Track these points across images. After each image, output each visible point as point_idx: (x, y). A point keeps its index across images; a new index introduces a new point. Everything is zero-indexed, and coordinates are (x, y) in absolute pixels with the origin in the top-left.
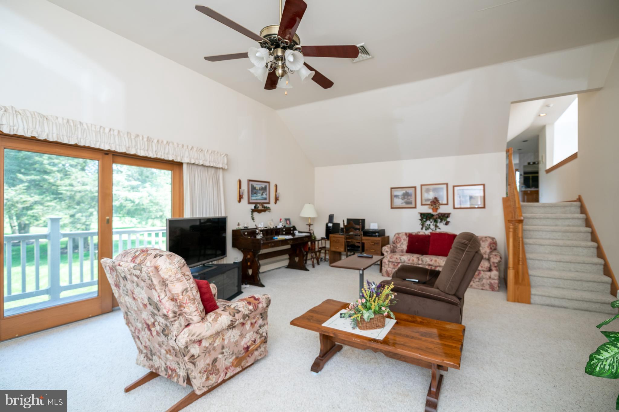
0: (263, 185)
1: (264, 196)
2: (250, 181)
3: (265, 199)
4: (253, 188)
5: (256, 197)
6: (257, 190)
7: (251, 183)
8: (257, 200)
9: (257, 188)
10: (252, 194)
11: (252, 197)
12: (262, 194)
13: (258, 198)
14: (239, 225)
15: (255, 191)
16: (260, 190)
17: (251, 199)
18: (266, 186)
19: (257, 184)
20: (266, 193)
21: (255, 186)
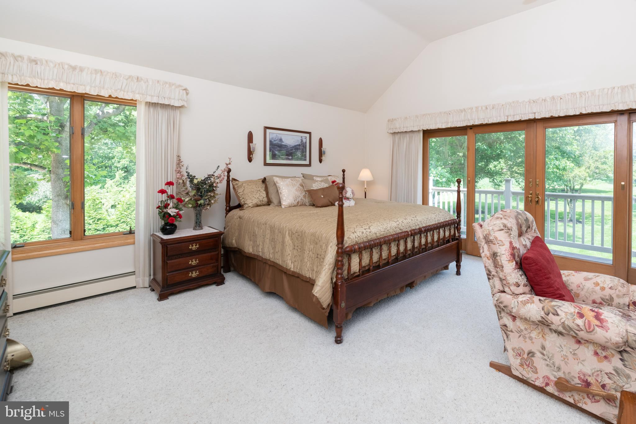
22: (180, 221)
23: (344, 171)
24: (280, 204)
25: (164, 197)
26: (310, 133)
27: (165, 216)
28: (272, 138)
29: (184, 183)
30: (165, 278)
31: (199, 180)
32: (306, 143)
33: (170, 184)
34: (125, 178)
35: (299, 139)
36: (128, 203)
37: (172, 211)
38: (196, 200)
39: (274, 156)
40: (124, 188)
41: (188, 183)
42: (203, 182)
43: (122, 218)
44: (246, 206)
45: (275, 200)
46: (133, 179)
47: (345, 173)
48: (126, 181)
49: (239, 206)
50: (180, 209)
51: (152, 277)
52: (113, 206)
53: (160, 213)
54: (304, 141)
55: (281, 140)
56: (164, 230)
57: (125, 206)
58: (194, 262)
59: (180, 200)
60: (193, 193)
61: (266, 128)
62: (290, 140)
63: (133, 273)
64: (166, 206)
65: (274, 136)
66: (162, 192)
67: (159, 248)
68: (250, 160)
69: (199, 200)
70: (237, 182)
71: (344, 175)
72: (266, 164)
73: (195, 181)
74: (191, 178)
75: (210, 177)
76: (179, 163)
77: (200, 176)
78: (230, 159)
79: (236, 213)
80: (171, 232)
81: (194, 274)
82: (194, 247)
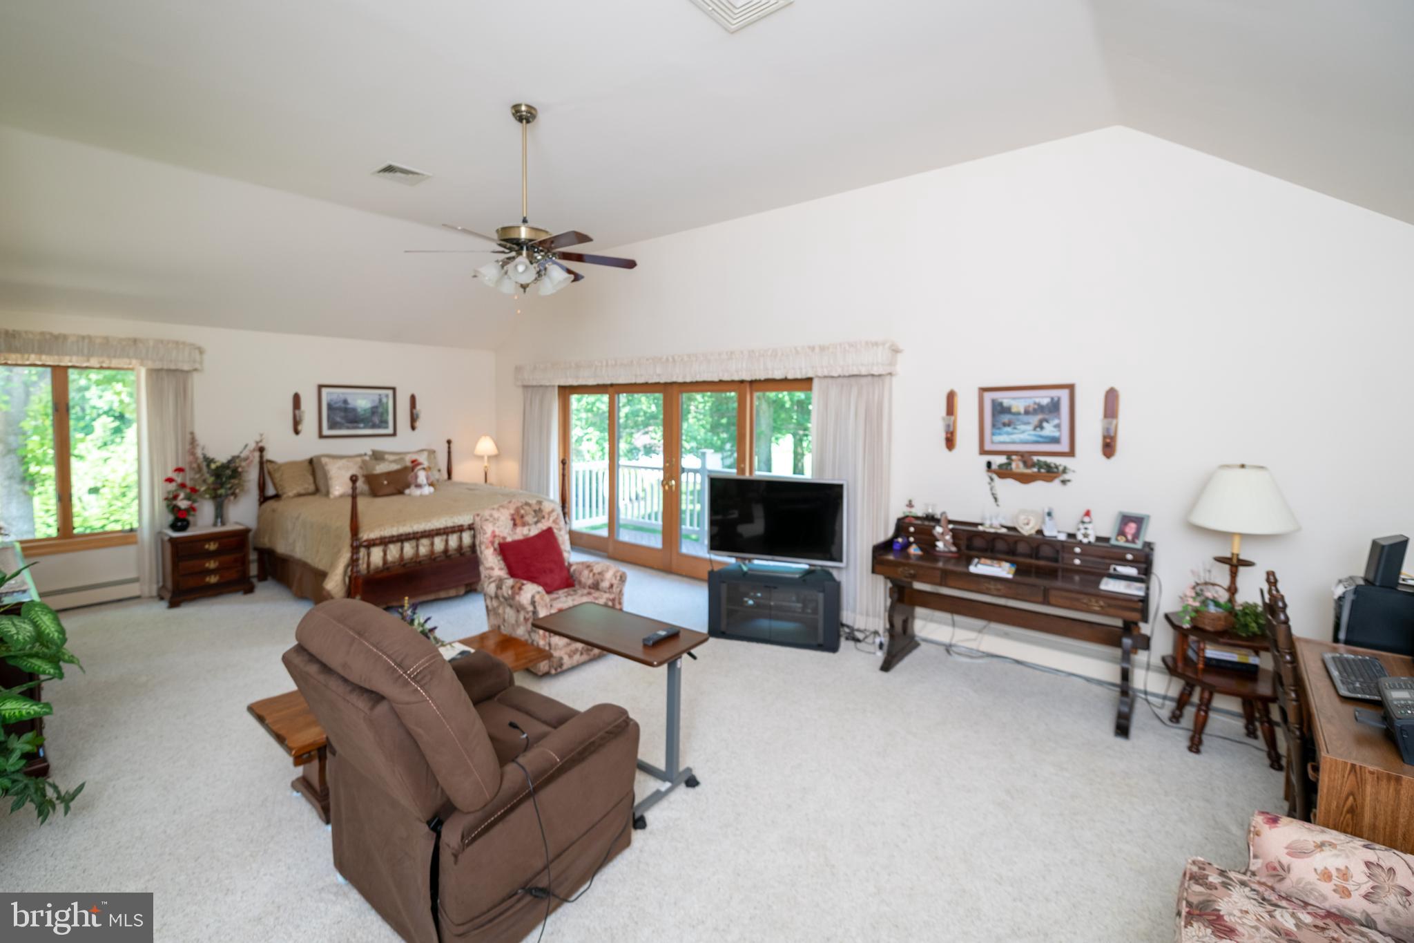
0: (1043, 397)
1: (1049, 430)
2: (984, 390)
3: (1056, 440)
4: (1000, 410)
5: (1009, 434)
6: (1019, 414)
7: (988, 397)
8: (1013, 443)
9: (1014, 410)
10: (994, 426)
11: (993, 434)
12: (1040, 426)
13: (1021, 437)
14: (910, 505)
15: (1006, 418)
16: (1027, 412)
17: (992, 442)
18: (1059, 399)
19: (1014, 398)
20: (1056, 422)
21: (1006, 403)
22: (194, 515)
23: (449, 442)
24: (327, 494)
25: (172, 486)
26: (394, 389)
27: (174, 509)
28: (331, 400)
29: (199, 470)
30: (176, 584)
31: (218, 464)
32: (387, 403)
33: (179, 470)
34: (117, 431)
35: (376, 399)
36: (124, 484)
37: (183, 504)
38: (215, 490)
39: (332, 425)
40: (113, 452)
41: (205, 469)
42: (224, 467)
43: (112, 514)
44: (285, 496)
45: (323, 488)
46: (131, 433)
47: (452, 445)
48: (118, 440)
49: (277, 497)
50: (194, 501)
51: (161, 584)
52: (94, 491)
53: (168, 506)
54: (384, 400)
55: (345, 402)
56: (174, 527)
57: (117, 491)
58: (212, 565)
59: (194, 490)
60: (211, 480)
61: (320, 387)
62: (362, 402)
63: (136, 580)
64: (175, 497)
65: (334, 397)
66: (170, 480)
67: (168, 547)
68: (297, 432)
69: (219, 489)
70: (273, 465)
71: (449, 448)
72: (321, 436)
73: (213, 466)
74: (209, 461)
75: (234, 459)
76: (193, 441)
77: (222, 457)
78: (261, 435)
79: (270, 504)
80: (183, 528)
81: (213, 579)
82: (212, 546)
